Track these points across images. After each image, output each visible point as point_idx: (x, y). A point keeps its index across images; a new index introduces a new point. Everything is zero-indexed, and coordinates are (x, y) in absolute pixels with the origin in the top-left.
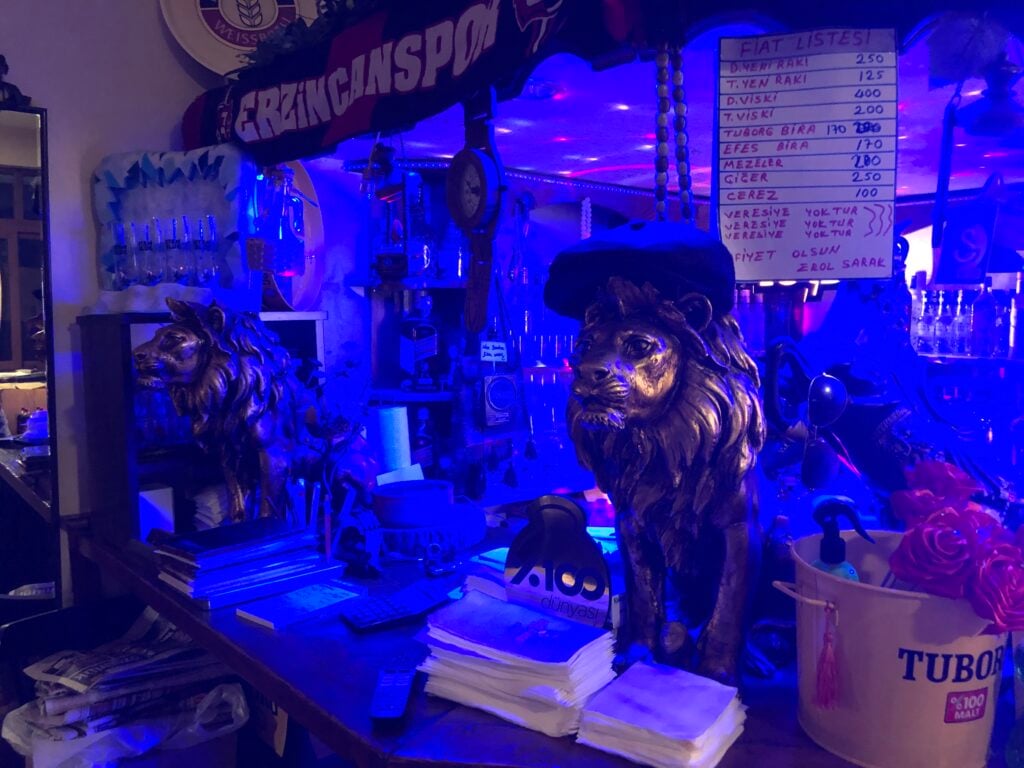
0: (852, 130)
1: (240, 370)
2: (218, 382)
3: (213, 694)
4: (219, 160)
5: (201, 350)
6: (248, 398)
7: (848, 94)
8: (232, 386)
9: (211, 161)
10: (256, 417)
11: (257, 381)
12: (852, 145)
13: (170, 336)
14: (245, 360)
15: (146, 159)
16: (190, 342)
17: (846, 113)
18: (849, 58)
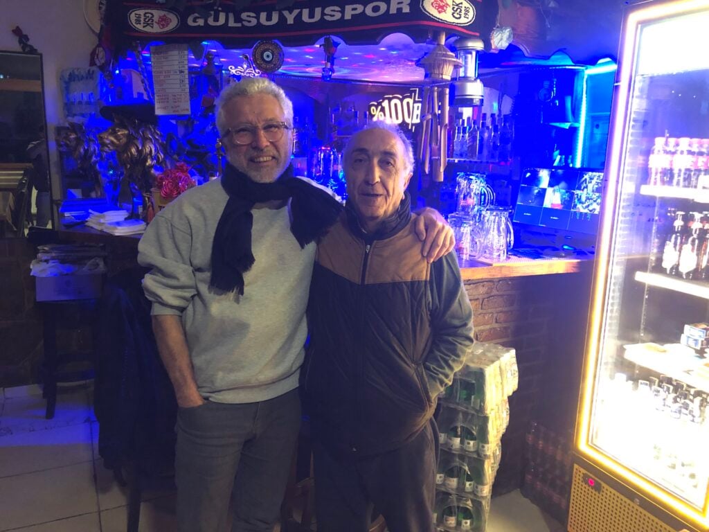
0: (178, 73)
1: (89, 146)
2: (82, 150)
3: (93, 260)
4: (93, 72)
5: (76, 139)
6: (92, 155)
7: (177, 63)
8: (86, 151)
9: (91, 72)
10: (95, 163)
11: (95, 150)
12: (178, 77)
13: (67, 134)
14: (91, 143)
15: (73, 71)
16: (73, 136)
17: (176, 68)
18: (176, 52)
